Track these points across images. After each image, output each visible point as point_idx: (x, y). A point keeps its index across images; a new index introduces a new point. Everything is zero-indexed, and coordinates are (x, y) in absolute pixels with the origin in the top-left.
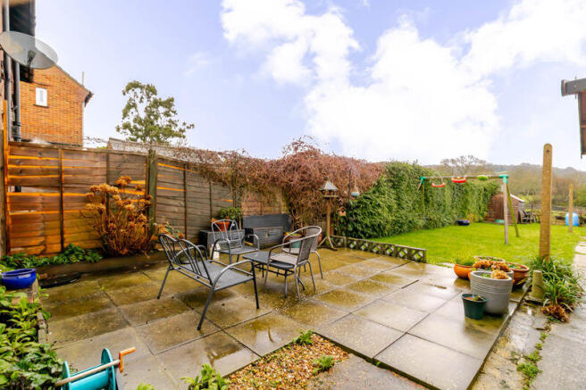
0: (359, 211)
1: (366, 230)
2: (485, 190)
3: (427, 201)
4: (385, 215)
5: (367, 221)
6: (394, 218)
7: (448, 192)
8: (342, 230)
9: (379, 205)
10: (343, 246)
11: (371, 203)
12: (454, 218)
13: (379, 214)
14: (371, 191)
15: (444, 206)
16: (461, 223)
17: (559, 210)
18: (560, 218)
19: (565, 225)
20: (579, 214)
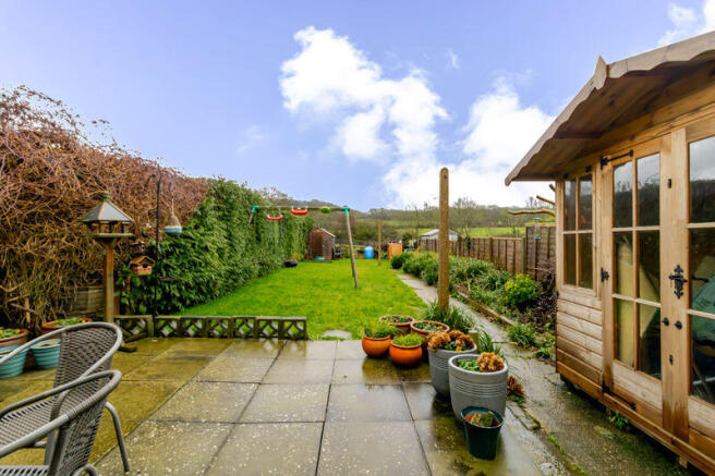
0: (173, 262)
1: (185, 294)
2: (304, 225)
4: (216, 262)
5: (189, 278)
6: (228, 268)
8: (138, 302)
9: (206, 249)
10: (145, 334)
11: (193, 245)
13: (207, 264)
14: (192, 225)
16: (289, 265)
17: (361, 244)
18: (361, 252)
19: (365, 258)
20: (374, 246)
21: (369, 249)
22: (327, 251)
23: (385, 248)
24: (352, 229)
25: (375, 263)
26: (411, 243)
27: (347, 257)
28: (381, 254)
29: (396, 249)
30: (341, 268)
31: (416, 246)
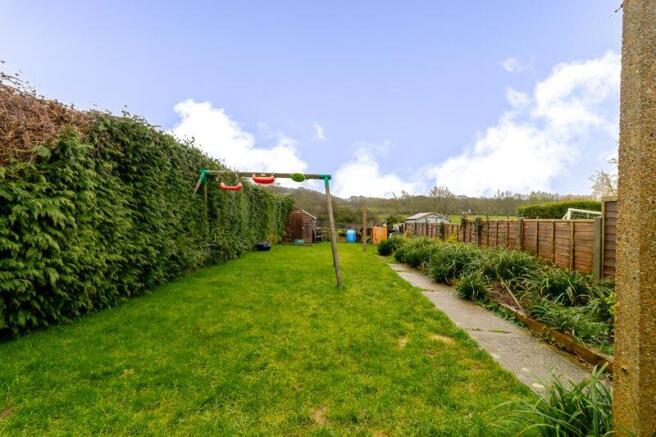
2: (283, 205)
3: (212, 215)
7: (244, 204)
12: (252, 242)
15: (240, 224)
16: (261, 248)
17: (342, 227)
18: (343, 235)
19: (347, 242)
20: (356, 230)
21: (351, 232)
22: (307, 233)
23: (369, 232)
24: (334, 214)
25: (358, 247)
26: (396, 226)
27: (328, 240)
28: (365, 238)
29: (380, 233)
30: (320, 254)
31: (401, 230)
